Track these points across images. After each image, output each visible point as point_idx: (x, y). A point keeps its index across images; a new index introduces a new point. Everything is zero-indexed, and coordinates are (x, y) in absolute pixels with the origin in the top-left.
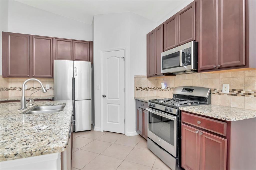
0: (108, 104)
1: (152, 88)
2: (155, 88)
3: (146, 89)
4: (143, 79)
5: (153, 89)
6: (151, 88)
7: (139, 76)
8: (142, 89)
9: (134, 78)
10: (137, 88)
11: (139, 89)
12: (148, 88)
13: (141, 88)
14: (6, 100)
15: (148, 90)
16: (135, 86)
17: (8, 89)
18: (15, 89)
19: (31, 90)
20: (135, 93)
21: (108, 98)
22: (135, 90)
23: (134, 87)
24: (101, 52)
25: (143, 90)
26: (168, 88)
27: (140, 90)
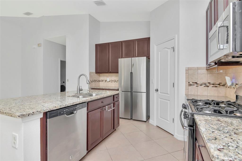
0: (160, 99)
1: (216, 84)
2: (221, 84)
3: (205, 85)
4: (199, 71)
5: (218, 86)
6: (213, 84)
7: (193, 68)
8: (198, 84)
9: (185, 70)
10: (189, 83)
11: (193, 84)
12: (209, 84)
13: (196, 83)
14: (98, 88)
15: (208, 87)
16: (186, 80)
17: (100, 81)
18: (103, 81)
19: (111, 82)
20: (187, 89)
21: (160, 93)
22: (186, 85)
23: (185, 82)
24: (155, 45)
25: (199, 86)
26: (236, 84)
27: (194, 86)
